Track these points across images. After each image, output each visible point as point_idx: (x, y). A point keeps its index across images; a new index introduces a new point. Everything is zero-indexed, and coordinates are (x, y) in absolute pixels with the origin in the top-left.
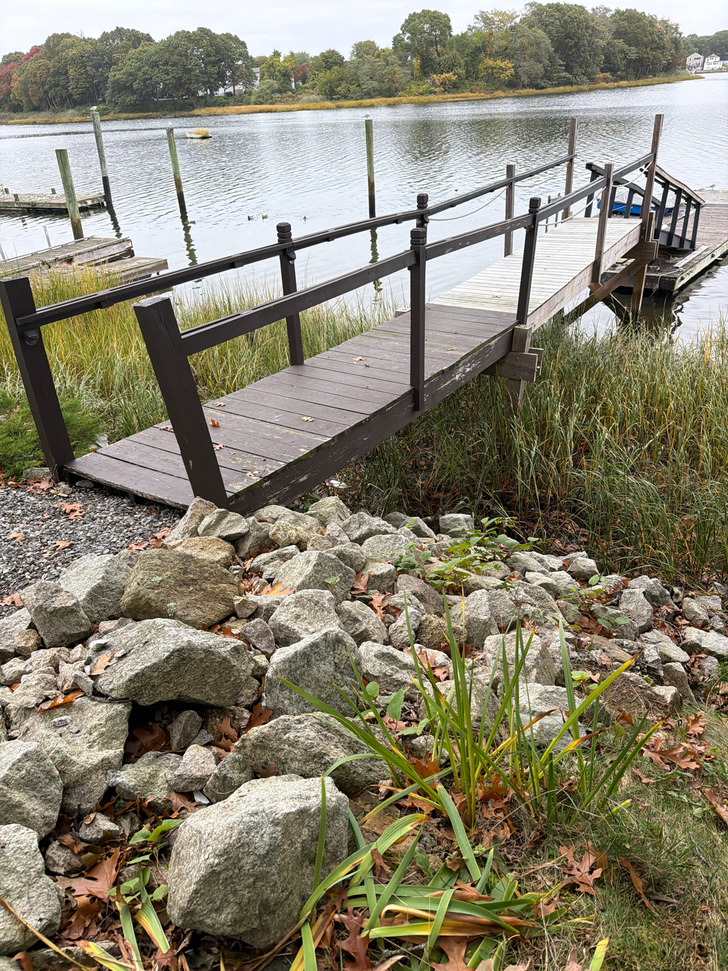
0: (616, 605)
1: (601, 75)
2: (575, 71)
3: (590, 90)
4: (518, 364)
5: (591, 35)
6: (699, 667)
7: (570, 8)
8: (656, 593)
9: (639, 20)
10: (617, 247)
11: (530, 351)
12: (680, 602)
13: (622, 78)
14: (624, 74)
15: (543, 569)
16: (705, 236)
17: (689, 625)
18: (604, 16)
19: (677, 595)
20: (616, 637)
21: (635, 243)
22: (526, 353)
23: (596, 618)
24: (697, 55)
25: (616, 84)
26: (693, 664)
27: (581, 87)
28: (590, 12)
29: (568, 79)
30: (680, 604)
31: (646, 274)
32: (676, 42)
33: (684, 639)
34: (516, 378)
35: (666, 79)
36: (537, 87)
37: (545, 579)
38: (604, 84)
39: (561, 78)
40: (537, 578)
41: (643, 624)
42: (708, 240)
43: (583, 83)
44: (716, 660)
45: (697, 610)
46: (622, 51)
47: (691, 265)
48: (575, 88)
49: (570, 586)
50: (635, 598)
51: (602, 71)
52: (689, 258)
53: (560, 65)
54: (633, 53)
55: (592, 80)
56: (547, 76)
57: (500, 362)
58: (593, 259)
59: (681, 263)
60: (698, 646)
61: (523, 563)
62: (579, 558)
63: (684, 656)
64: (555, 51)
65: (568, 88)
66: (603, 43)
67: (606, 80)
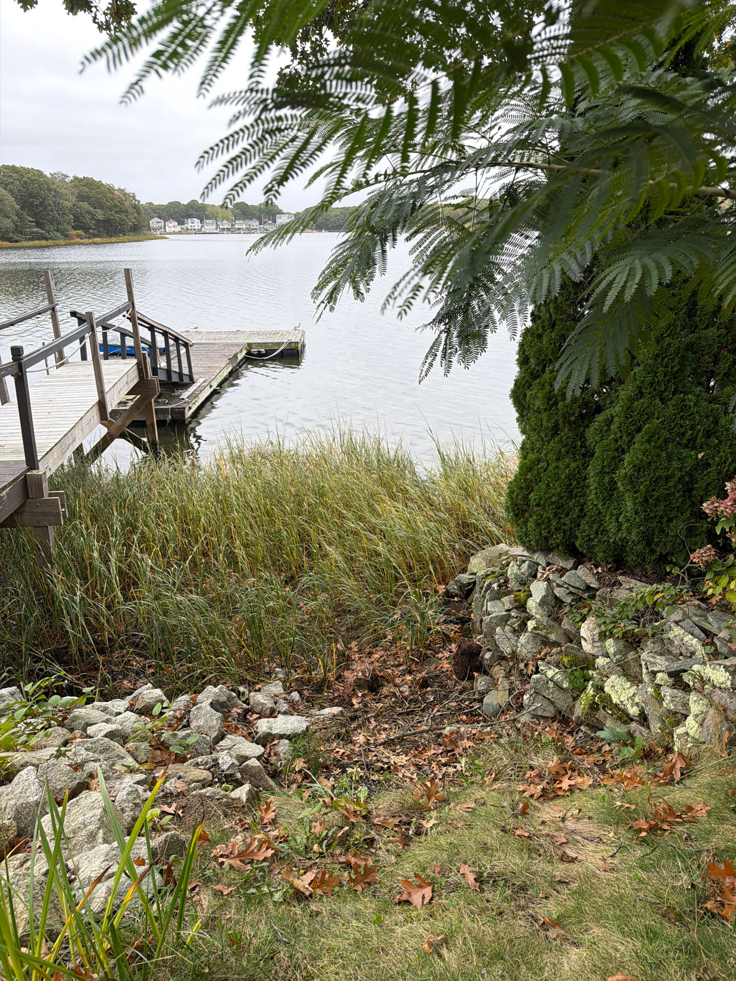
0: (187, 726)
1: (74, 232)
2: (47, 228)
3: (66, 245)
4: (40, 510)
5: (55, 197)
6: (275, 754)
7: (28, 171)
8: (223, 699)
9: (98, 187)
10: (119, 386)
11: (50, 495)
12: (247, 699)
13: (95, 236)
14: (96, 232)
15: (108, 716)
16: (200, 370)
17: (260, 718)
18: (63, 181)
19: (244, 693)
20: (190, 758)
21: (136, 381)
22: (46, 497)
23: (167, 748)
24: (157, 219)
25: (91, 241)
26: (269, 753)
27: (57, 242)
28: (49, 176)
29: (42, 234)
30: (247, 702)
31: (154, 408)
32: (137, 207)
33: (257, 733)
34: (41, 524)
35: (136, 238)
36: (10, 240)
37: (109, 727)
38: (78, 240)
39: (34, 233)
40: (100, 730)
41: (216, 734)
42: (204, 374)
43: (57, 238)
44: (287, 741)
45: (262, 701)
46: (89, 212)
47: (194, 396)
48: (50, 242)
49: (136, 725)
50: (203, 712)
51: (74, 228)
52: (191, 389)
53: (30, 221)
54: (100, 215)
55: (66, 236)
56: (19, 230)
57: (18, 512)
58: (97, 399)
59: (185, 394)
60: (269, 734)
61: (83, 719)
62: (145, 692)
63: (259, 750)
64: (22, 208)
65: (44, 243)
66: (68, 204)
67: (79, 236)
